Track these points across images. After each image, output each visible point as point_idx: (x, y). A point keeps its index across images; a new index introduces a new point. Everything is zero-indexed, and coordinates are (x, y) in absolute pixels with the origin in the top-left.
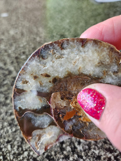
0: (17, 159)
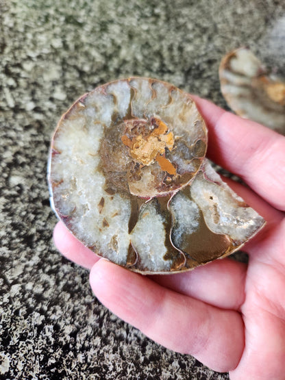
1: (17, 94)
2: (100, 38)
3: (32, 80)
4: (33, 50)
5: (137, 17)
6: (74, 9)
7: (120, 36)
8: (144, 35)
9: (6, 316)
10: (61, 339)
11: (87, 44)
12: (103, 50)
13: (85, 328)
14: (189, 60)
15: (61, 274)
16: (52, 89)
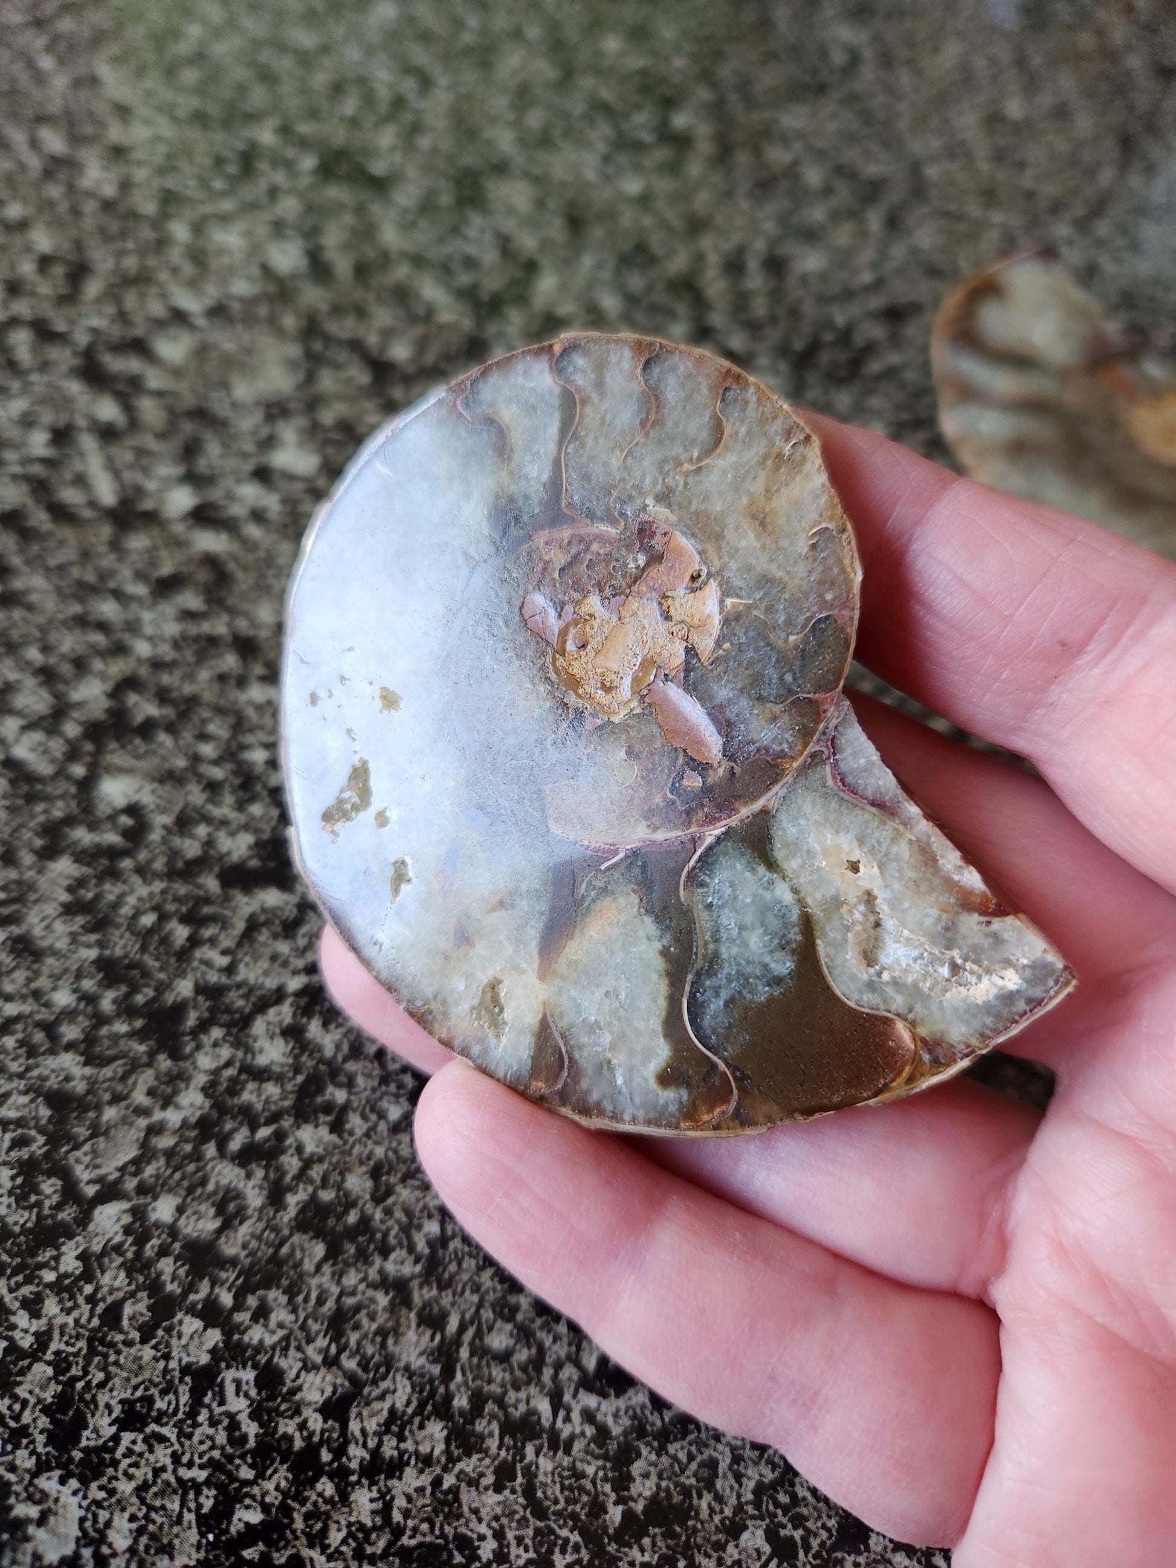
0: (28, 1281)
1: (129, 457)
2: (456, 230)
3: (189, 401)
4: (193, 284)
5: (601, 147)
6: (354, 123)
7: (531, 223)
8: (627, 217)
9: (70, 1329)
10: (287, 1427)
11: (404, 255)
12: (464, 279)
13: (384, 1385)
14: (809, 309)
15: (291, 1163)
16: (265, 432)
